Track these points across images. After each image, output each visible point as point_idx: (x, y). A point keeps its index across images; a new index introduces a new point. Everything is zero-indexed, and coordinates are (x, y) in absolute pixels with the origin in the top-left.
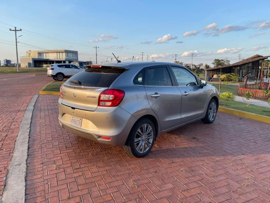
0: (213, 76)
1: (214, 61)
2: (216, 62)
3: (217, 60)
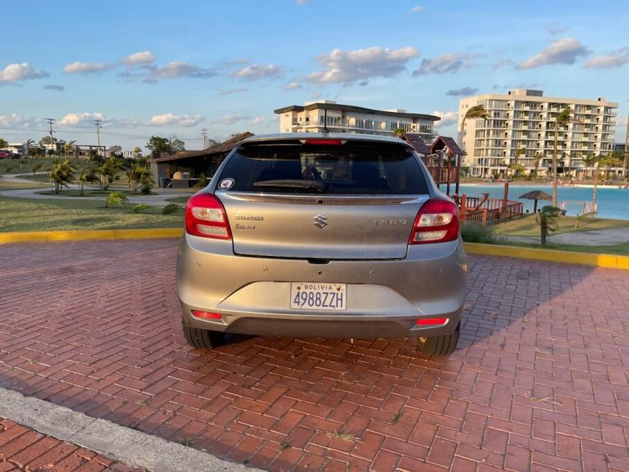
0: (172, 176)
1: (149, 142)
2: (155, 144)
3: (156, 139)
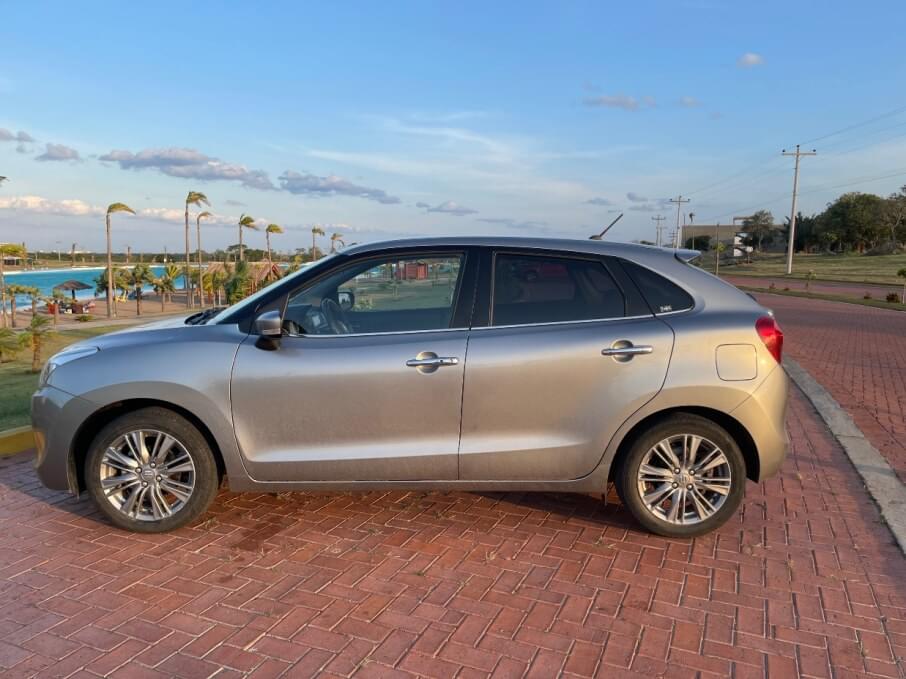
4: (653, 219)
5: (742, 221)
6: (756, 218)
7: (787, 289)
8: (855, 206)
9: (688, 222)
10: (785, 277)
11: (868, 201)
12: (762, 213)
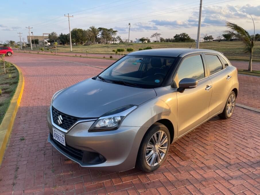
4: (18, 33)
5: (48, 35)
6: (52, 34)
7: (81, 56)
8: (77, 32)
9: (31, 35)
10: (71, 52)
11: (80, 31)
12: (53, 33)
